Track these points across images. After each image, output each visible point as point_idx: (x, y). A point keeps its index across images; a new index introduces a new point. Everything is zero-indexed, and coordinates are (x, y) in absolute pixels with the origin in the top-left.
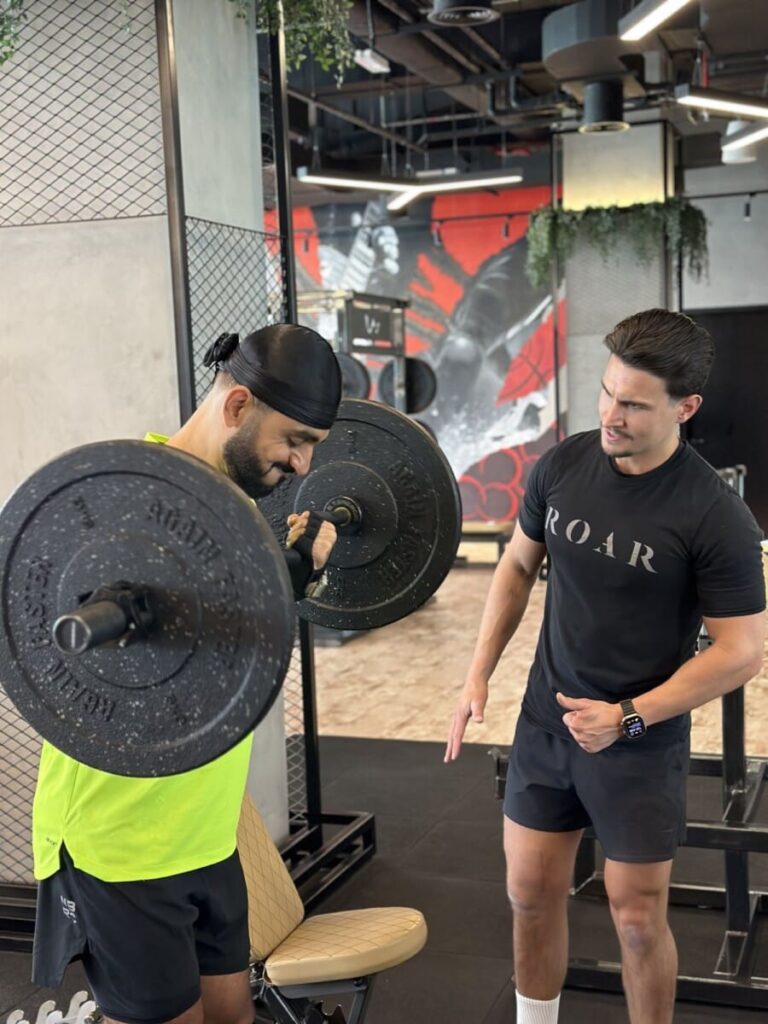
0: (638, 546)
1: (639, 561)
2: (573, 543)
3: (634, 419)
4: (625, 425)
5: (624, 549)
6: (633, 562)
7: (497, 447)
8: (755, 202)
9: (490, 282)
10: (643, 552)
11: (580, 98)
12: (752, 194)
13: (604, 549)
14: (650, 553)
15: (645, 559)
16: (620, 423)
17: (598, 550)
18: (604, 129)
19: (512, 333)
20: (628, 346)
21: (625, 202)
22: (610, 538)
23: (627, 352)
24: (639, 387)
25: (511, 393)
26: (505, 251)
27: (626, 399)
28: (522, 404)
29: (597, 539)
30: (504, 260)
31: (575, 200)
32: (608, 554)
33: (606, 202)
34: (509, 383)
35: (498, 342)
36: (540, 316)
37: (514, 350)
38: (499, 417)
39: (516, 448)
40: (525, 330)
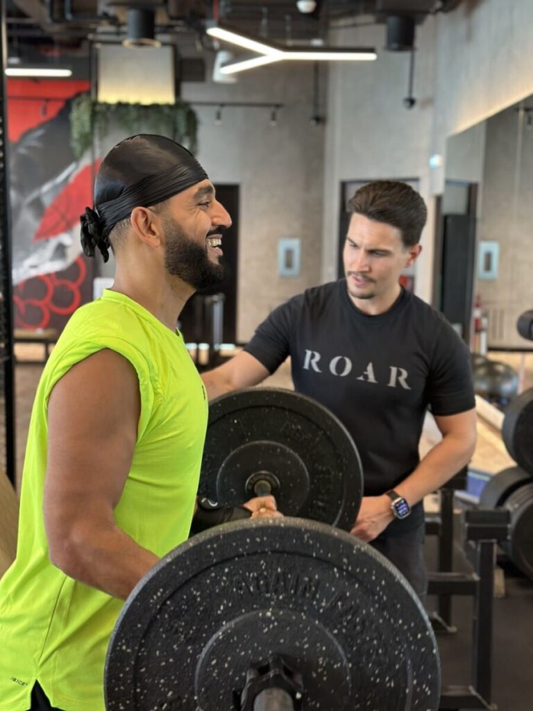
0: (394, 370)
1: (398, 382)
2: (338, 377)
3: (379, 264)
4: (370, 270)
5: (383, 375)
6: (392, 383)
7: (34, 273)
8: (225, 111)
9: (29, 148)
10: (399, 374)
11: (122, 18)
12: (222, 105)
13: (366, 377)
14: (405, 374)
15: (402, 379)
16: (367, 269)
17: (361, 378)
18: (141, 45)
19: (46, 188)
20: (372, 204)
21: (147, 100)
22: (370, 368)
23: (372, 209)
24: (383, 237)
25: (45, 233)
26: (41, 126)
27: (372, 247)
28: (53, 242)
29: (359, 369)
30: (40, 133)
31: (109, 94)
32: (369, 380)
33: (132, 98)
34: (43, 226)
35: (35, 194)
36: (67, 178)
37: (48, 201)
38: (35, 250)
39: (49, 275)
40: (56, 187)
